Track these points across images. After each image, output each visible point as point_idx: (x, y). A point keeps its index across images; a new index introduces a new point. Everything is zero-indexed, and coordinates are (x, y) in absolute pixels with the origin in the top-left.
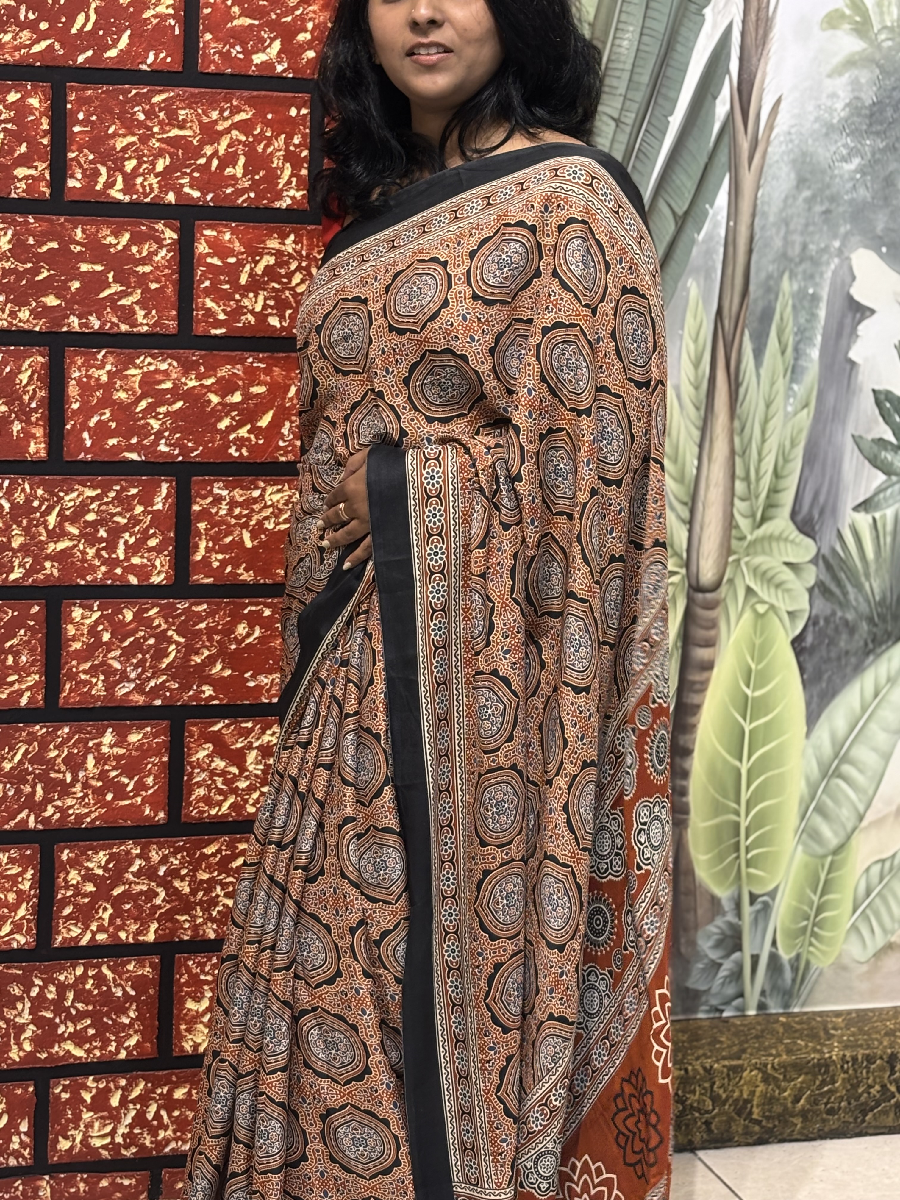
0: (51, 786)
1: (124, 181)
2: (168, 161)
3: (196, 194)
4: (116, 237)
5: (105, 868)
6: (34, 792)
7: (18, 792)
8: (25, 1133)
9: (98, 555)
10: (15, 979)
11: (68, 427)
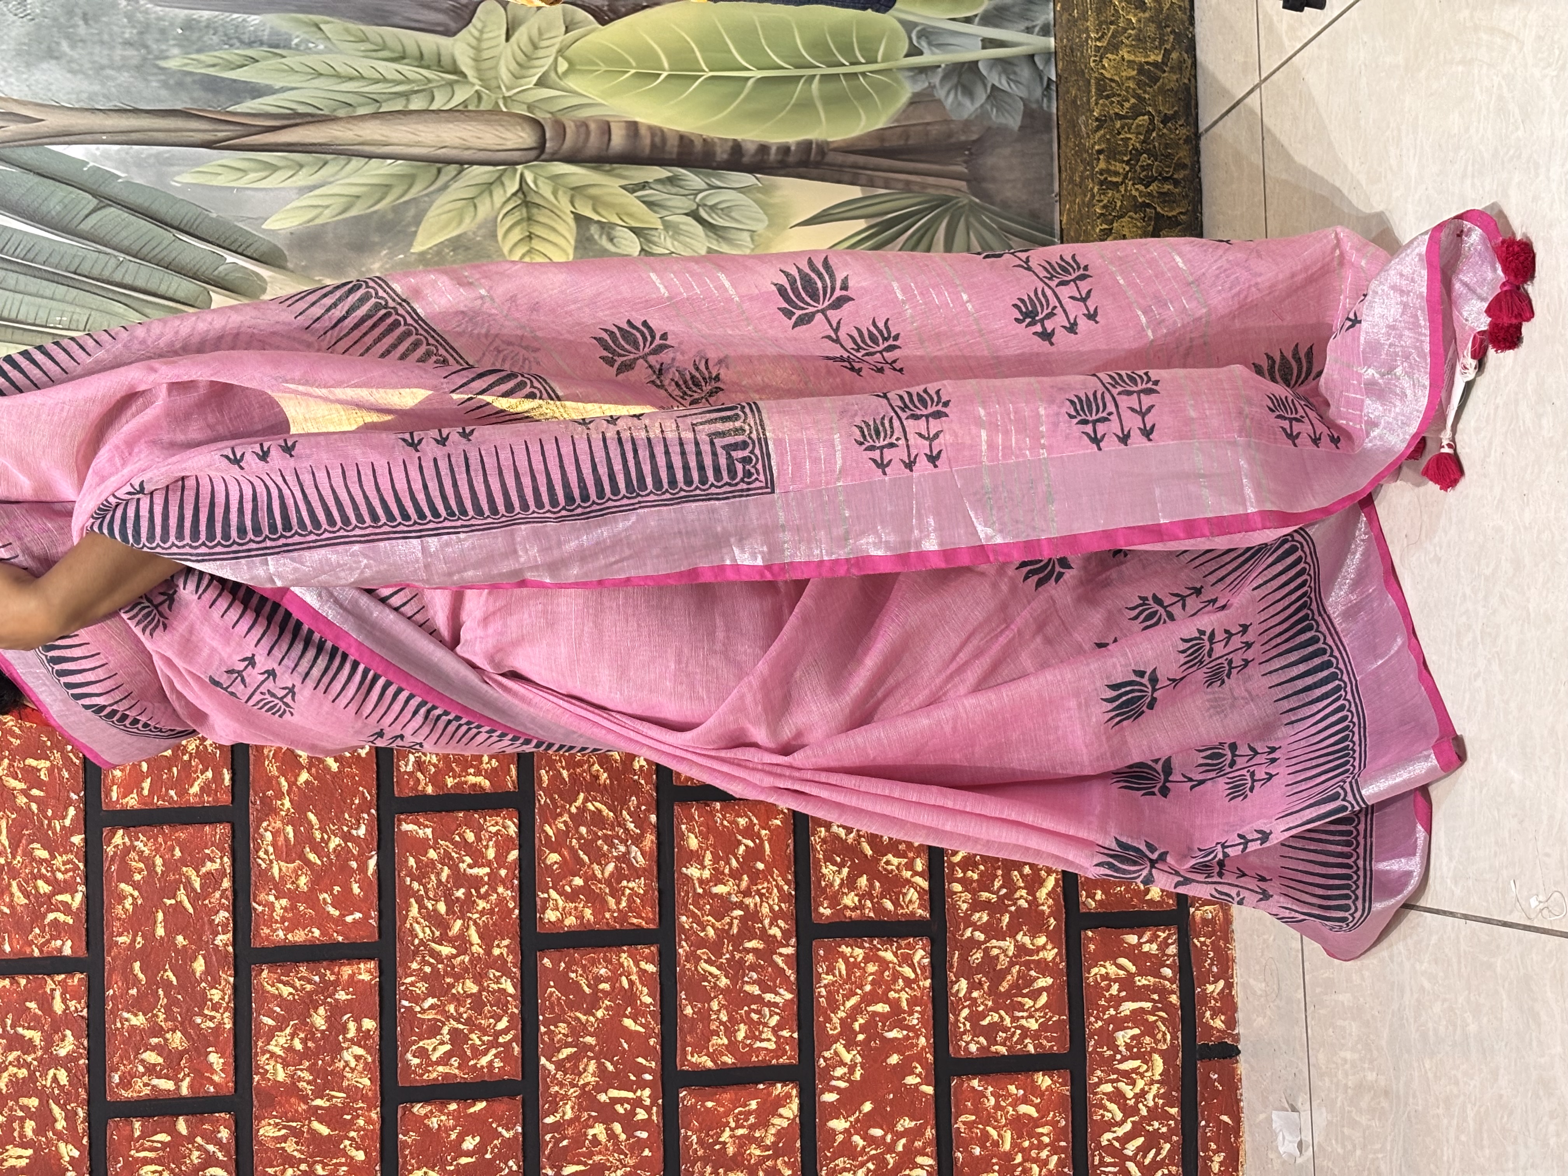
0: (747, 932)
1: (61, 893)
2: (36, 845)
3: (72, 811)
4: (125, 898)
5: (841, 866)
6: (755, 950)
7: (752, 968)
8: (1140, 938)
9: (484, 897)
10: (964, 959)
11: (340, 939)
